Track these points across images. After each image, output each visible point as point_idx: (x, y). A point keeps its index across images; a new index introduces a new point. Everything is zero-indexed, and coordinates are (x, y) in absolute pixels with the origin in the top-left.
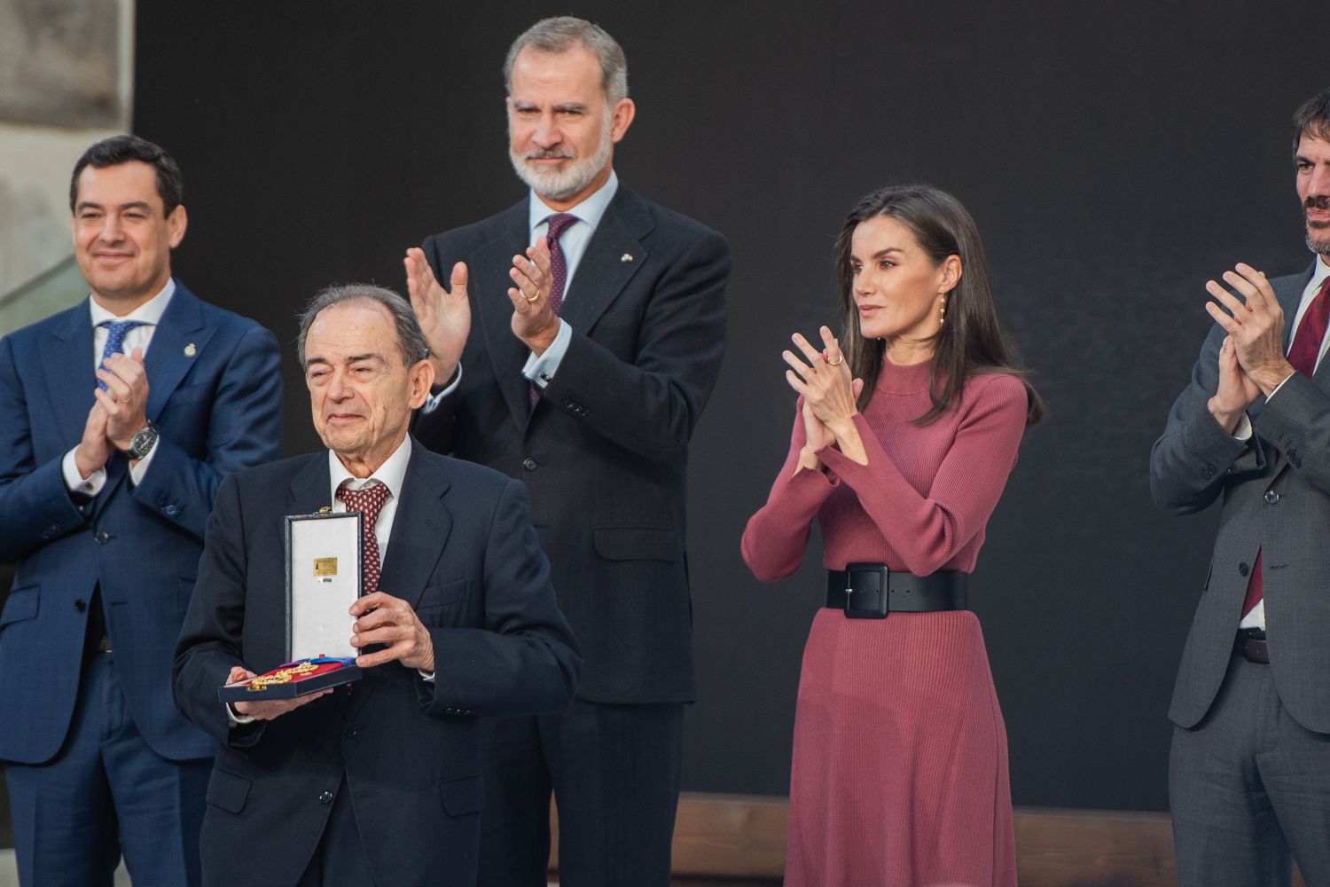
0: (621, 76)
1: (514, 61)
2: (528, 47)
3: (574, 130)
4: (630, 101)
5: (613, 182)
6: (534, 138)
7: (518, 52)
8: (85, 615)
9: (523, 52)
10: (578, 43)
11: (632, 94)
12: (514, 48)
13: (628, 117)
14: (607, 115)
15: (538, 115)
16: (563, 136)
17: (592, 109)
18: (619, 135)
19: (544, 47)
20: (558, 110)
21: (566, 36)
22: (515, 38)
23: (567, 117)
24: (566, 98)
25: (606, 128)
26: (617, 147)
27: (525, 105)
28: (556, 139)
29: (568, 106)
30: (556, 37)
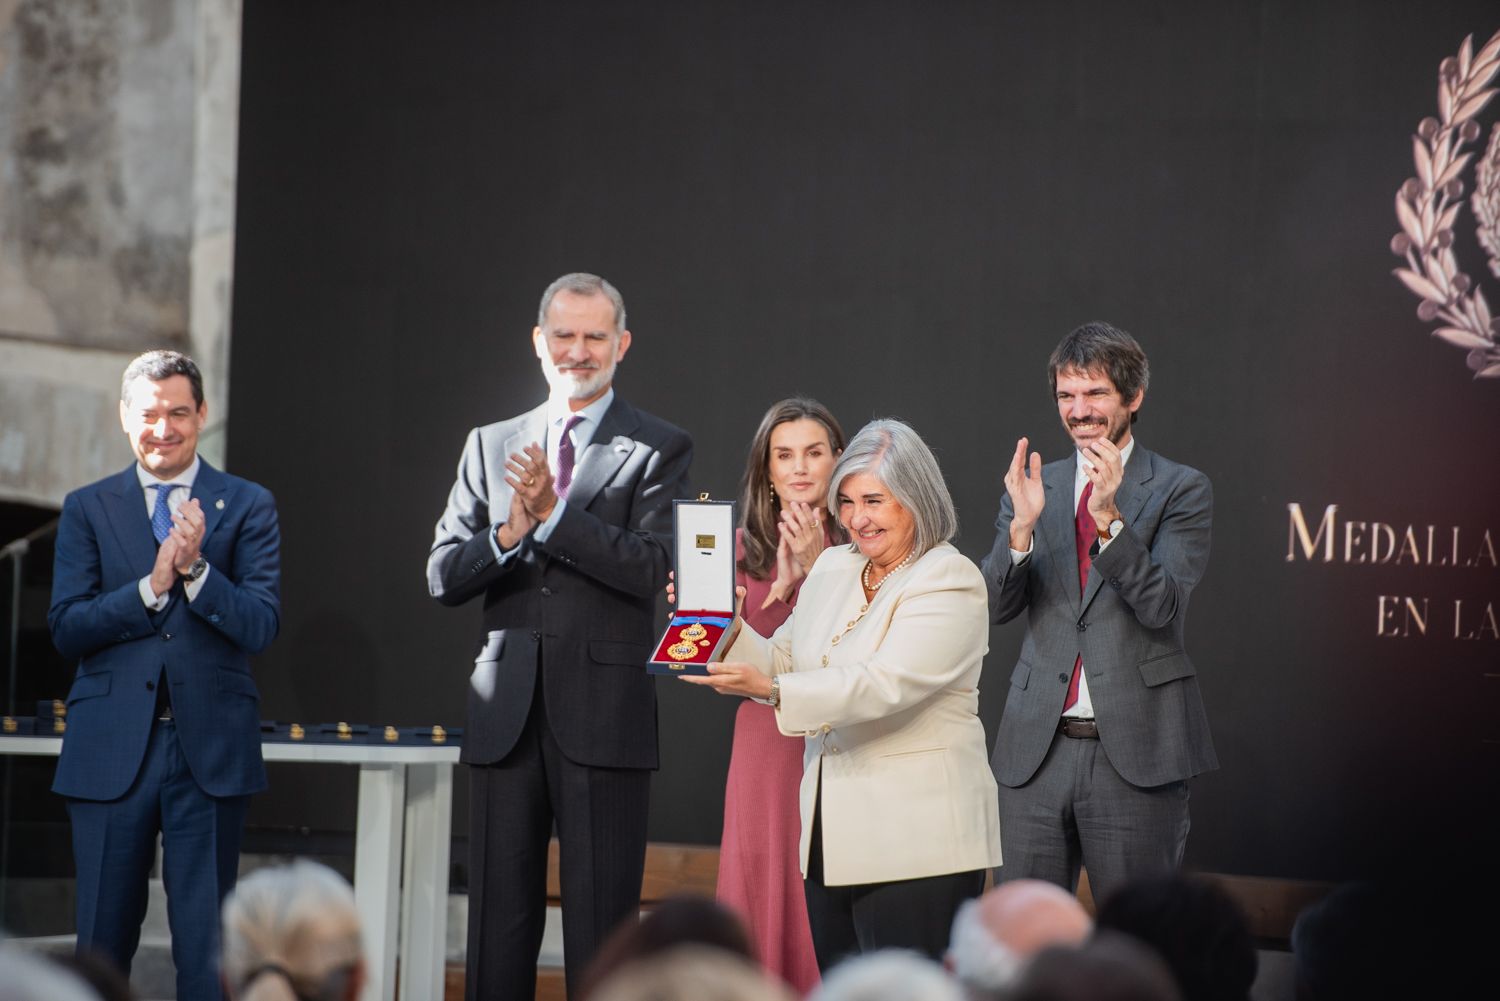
0: (623, 315)
1: (549, 303)
2: (564, 292)
3: (599, 349)
4: (628, 333)
5: (610, 395)
6: (570, 355)
7: (552, 298)
8: (154, 693)
9: (558, 295)
10: (599, 290)
11: (628, 328)
12: (547, 295)
13: (627, 343)
14: (617, 341)
15: (573, 339)
16: (591, 354)
17: (610, 337)
18: (620, 357)
19: (577, 291)
20: (589, 337)
21: (593, 286)
22: (548, 285)
23: (592, 342)
24: (595, 329)
25: (616, 349)
26: (619, 364)
27: (564, 332)
28: (588, 356)
29: (596, 334)
30: (586, 285)
